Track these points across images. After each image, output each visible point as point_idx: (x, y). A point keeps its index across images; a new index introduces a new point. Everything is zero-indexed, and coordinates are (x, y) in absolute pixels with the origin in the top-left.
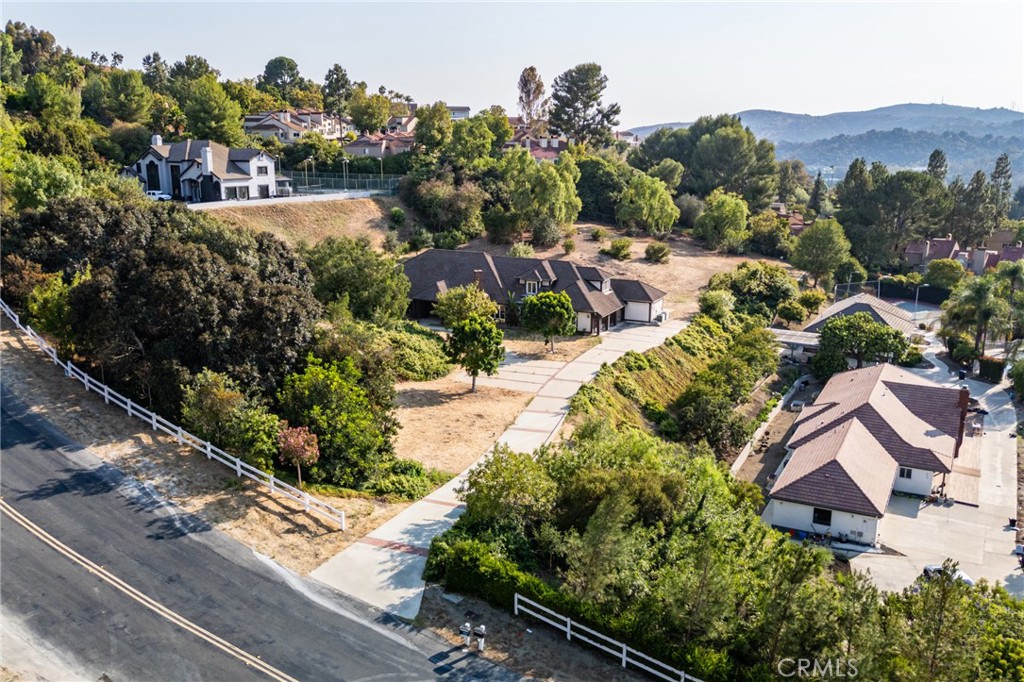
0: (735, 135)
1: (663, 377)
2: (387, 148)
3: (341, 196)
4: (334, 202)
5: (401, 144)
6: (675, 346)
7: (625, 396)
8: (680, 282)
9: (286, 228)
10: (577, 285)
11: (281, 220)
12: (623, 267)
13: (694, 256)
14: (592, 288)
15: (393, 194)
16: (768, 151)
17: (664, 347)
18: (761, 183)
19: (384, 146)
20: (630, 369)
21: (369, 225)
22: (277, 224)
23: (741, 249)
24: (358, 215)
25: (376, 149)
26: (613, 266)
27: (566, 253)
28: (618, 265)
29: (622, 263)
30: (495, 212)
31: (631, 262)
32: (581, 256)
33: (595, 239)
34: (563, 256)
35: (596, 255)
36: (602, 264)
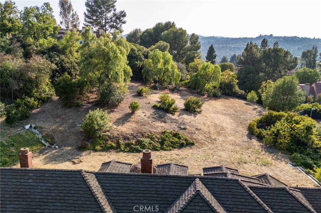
26: (173, 121)
27: (133, 113)
28: (176, 120)
29: (175, 117)
30: (64, 80)
31: (180, 115)
32: (144, 114)
33: (139, 94)
34: (130, 116)
35: (153, 111)
36: (163, 120)
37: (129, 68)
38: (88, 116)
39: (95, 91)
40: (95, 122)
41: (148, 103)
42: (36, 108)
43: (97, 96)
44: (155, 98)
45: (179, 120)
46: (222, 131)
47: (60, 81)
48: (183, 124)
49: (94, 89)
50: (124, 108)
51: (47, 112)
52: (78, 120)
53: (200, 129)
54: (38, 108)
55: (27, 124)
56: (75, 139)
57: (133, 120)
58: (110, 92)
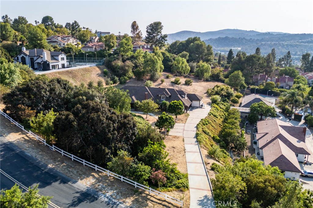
0: (201, 44)
1: (213, 126)
2: (95, 48)
3: (87, 66)
4: (85, 68)
5: (100, 47)
6: (212, 115)
7: (207, 134)
8: (198, 91)
9: (73, 78)
10: (178, 96)
11: (71, 76)
12: (180, 87)
13: (197, 82)
14: (182, 97)
15: (103, 65)
16: (211, 48)
17: (209, 116)
18: (209, 58)
19: (94, 48)
20: (204, 125)
21: (97, 76)
22: (70, 77)
23: (210, 80)
24: (94, 72)
25: (92, 49)
26: (177, 87)
30: (138, 70)
32: (166, 84)
33: (167, 77)
34: (161, 84)
36: (173, 86)
37: (163, 66)
39: (149, 75)
40: (148, 84)
41: (170, 81)
42: (128, 80)
44: (173, 79)
50: (159, 81)
51: (131, 82)
58: (154, 75)
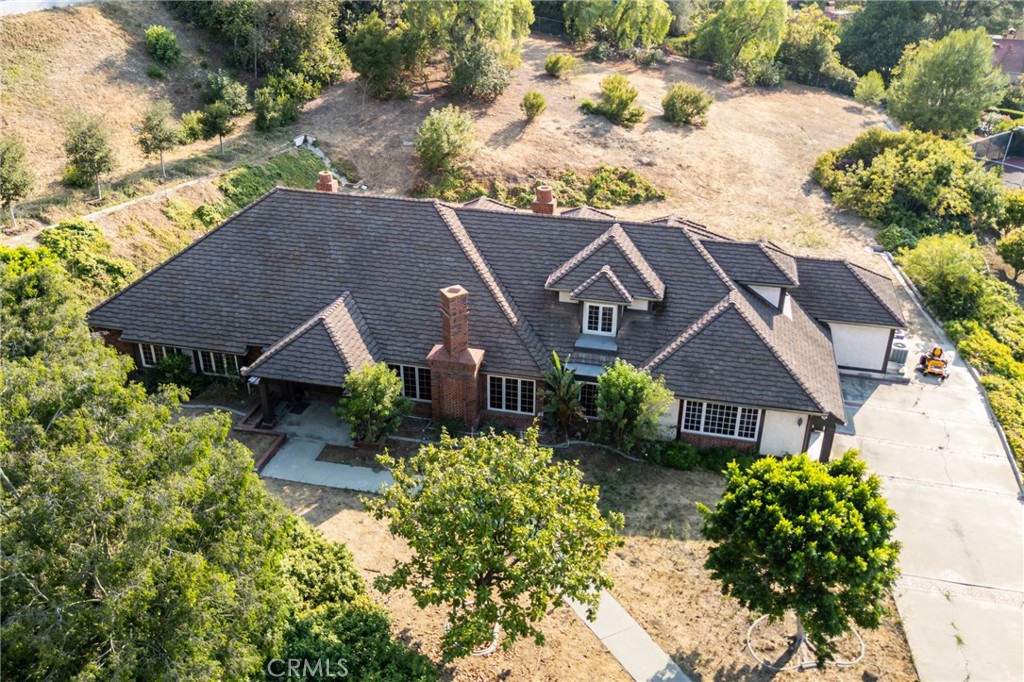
10: (738, 312)
23: (776, 79)
26: (624, 144)
27: (529, 120)
28: (632, 142)
29: (635, 134)
30: (370, 31)
31: (647, 130)
32: (557, 125)
33: (552, 73)
34: (524, 127)
35: (580, 117)
36: (602, 140)
38: (427, 122)
39: (440, 62)
40: (445, 137)
41: (571, 98)
42: (310, 100)
43: (445, 74)
44: (589, 83)
45: (641, 143)
46: (743, 174)
47: (362, 35)
48: (650, 152)
49: (439, 57)
50: (508, 108)
51: (334, 110)
52: (406, 131)
53: (688, 167)
54: (313, 99)
55: (297, 135)
56: (401, 173)
57: (529, 137)
58: (478, 65)
